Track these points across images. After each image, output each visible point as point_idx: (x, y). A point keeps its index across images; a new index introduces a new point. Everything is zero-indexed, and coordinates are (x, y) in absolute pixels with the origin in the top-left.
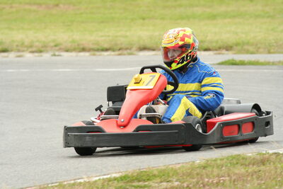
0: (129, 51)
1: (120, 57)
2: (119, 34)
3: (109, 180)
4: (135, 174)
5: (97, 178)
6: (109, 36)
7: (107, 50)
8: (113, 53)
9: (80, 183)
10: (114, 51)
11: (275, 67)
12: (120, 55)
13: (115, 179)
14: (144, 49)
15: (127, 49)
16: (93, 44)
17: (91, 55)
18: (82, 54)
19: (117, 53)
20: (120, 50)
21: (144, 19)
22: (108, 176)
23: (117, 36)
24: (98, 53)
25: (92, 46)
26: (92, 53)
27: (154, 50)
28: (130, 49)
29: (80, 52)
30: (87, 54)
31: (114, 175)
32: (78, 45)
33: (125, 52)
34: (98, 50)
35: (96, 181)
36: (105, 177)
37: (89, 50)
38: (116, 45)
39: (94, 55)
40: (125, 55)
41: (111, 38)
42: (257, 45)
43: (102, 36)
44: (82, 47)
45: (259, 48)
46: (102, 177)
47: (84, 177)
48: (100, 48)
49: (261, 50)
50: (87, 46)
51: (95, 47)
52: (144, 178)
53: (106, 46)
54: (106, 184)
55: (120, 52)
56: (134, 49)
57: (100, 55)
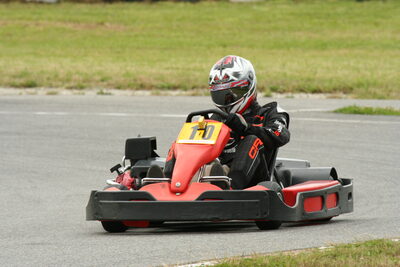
0: (206, 90)
1: (193, 98)
2: (192, 66)
4: (238, 263)
6: (178, 69)
7: (175, 88)
8: (184, 93)
10: (186, 89)
12: (193, 95)
15: (203, 87)
16: (156, 79)
17: (153, 94)
18: (140, 92)
19: (190, 92)
20: (193, 88)
21: (225, 46)
23: (189, 69)
24: (163, 92)
25: (155, 83)
26: (154, 91)
29: (137, 89)
30: (148, 93)
31: (207, 264)
32: (135, 80)
33: (201, 91)
34: (163, 88)
37: (151, 87)
38: (188, 81)
39: (158, 94)
40: (201, 95)
41: (180, 71)
42: (387, 87)
43: (168, 69)
44: (139, 82)
45: (390, 91)
48: (166, 85)
49: (394, 94)
50: (147, 82)
51: (160, 83)
53: (174, 82)
55: (195, 91)
57: (166, 95)
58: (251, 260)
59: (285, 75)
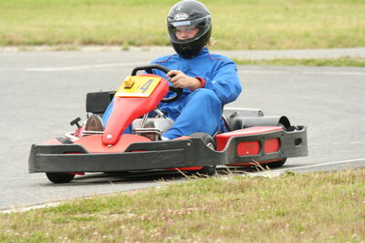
0: (69, 46)
1: (58, 53)
2: (57, 23)
3: (45, 211)
4: (78, 204)
5: (29, 209)
6: (43, 26)
7: (41, 44)
8: (49, 48)
9: (7, 214)
10: (50, 45)
11: (256, 67)
12: (58, 50)
13: (52, 210)
14: (89, 42)
15: (66, 43)
16: (23, 36)
17: (20, 50)
18: (8, 49)
19: (54, 47)
20: (58, 43)
21: (89, 4)
22: (43, 206)
23: (54, 26)
24: (29, 48)
25: (21, 39)
26: (21, 47)
27: (102, 44)
28: (71, 43)
29: (6, 45)
30: (15, 49)
31: (50, 205)
32: (4, 37)
33: (65, 47)
34: (29, 44)
35: (27, 212)
36: (39, 207)
37: (18, 44)
38: (53, 37)
39: (25, 50)
40: (64, 50)
41: (46, 28)
42: (234, 38)
43: (34, 26)
44: (8, 40)
45: (237, 43)
46: (34, 208)
47: (12, 206)
49: (239, 45)
51: (27, 40)
52: (89, 208)
53: (40, 38)
54: (40, 216)
55: (58, 47)
56: (76, 42)
57: (32, 50)
58: (91, 201)
59: (142, 30)
